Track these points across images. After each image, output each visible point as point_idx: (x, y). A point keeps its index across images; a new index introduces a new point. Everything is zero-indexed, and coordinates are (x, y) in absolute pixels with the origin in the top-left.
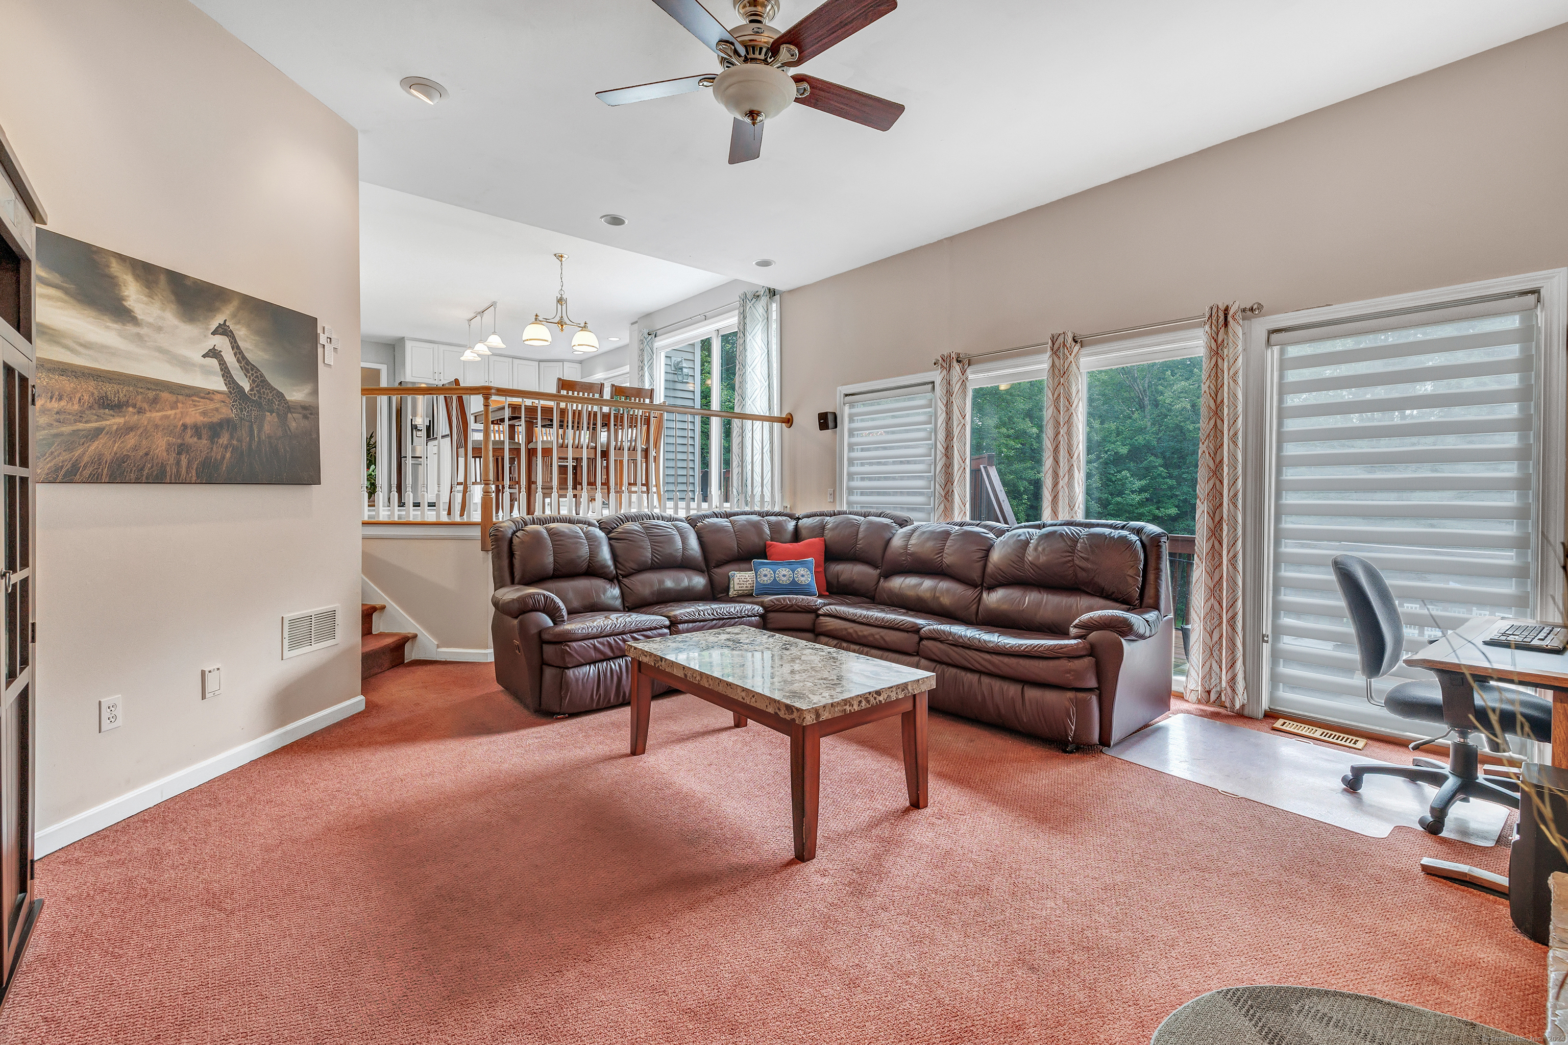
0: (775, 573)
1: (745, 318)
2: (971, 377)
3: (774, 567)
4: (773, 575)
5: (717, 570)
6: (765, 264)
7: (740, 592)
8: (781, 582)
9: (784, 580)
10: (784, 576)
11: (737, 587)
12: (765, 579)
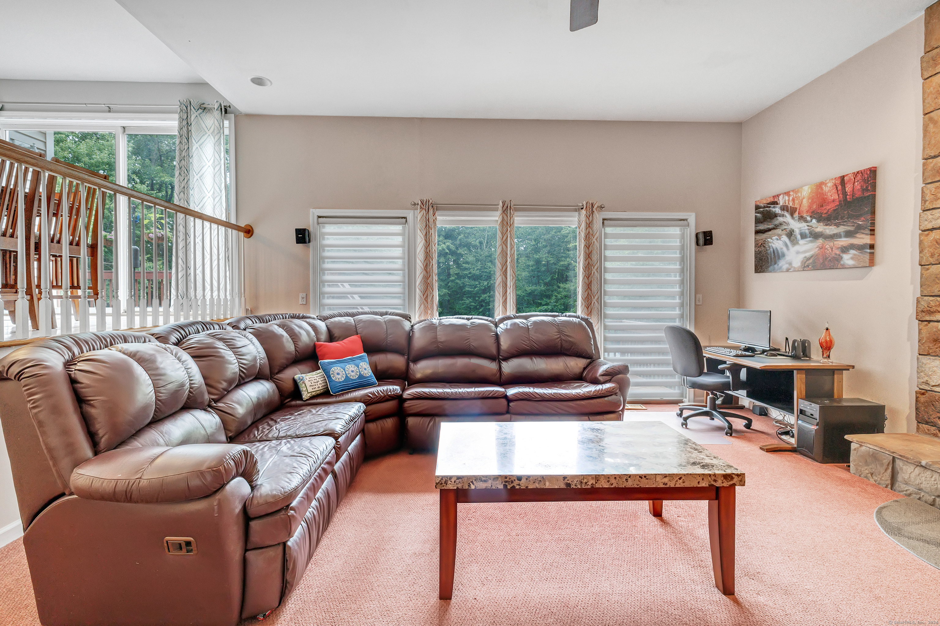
0: (344, 370)
1: (188, 125)
2: (439, 218)
3: (342, 365)
4: (344, 373)
5: (280, 376)
6: (258, 81)
7: (313, 393)
8: (352, 377)
9: (354, 376)
10: (352, 371)
11: (310, 389)
12: (339, 376)
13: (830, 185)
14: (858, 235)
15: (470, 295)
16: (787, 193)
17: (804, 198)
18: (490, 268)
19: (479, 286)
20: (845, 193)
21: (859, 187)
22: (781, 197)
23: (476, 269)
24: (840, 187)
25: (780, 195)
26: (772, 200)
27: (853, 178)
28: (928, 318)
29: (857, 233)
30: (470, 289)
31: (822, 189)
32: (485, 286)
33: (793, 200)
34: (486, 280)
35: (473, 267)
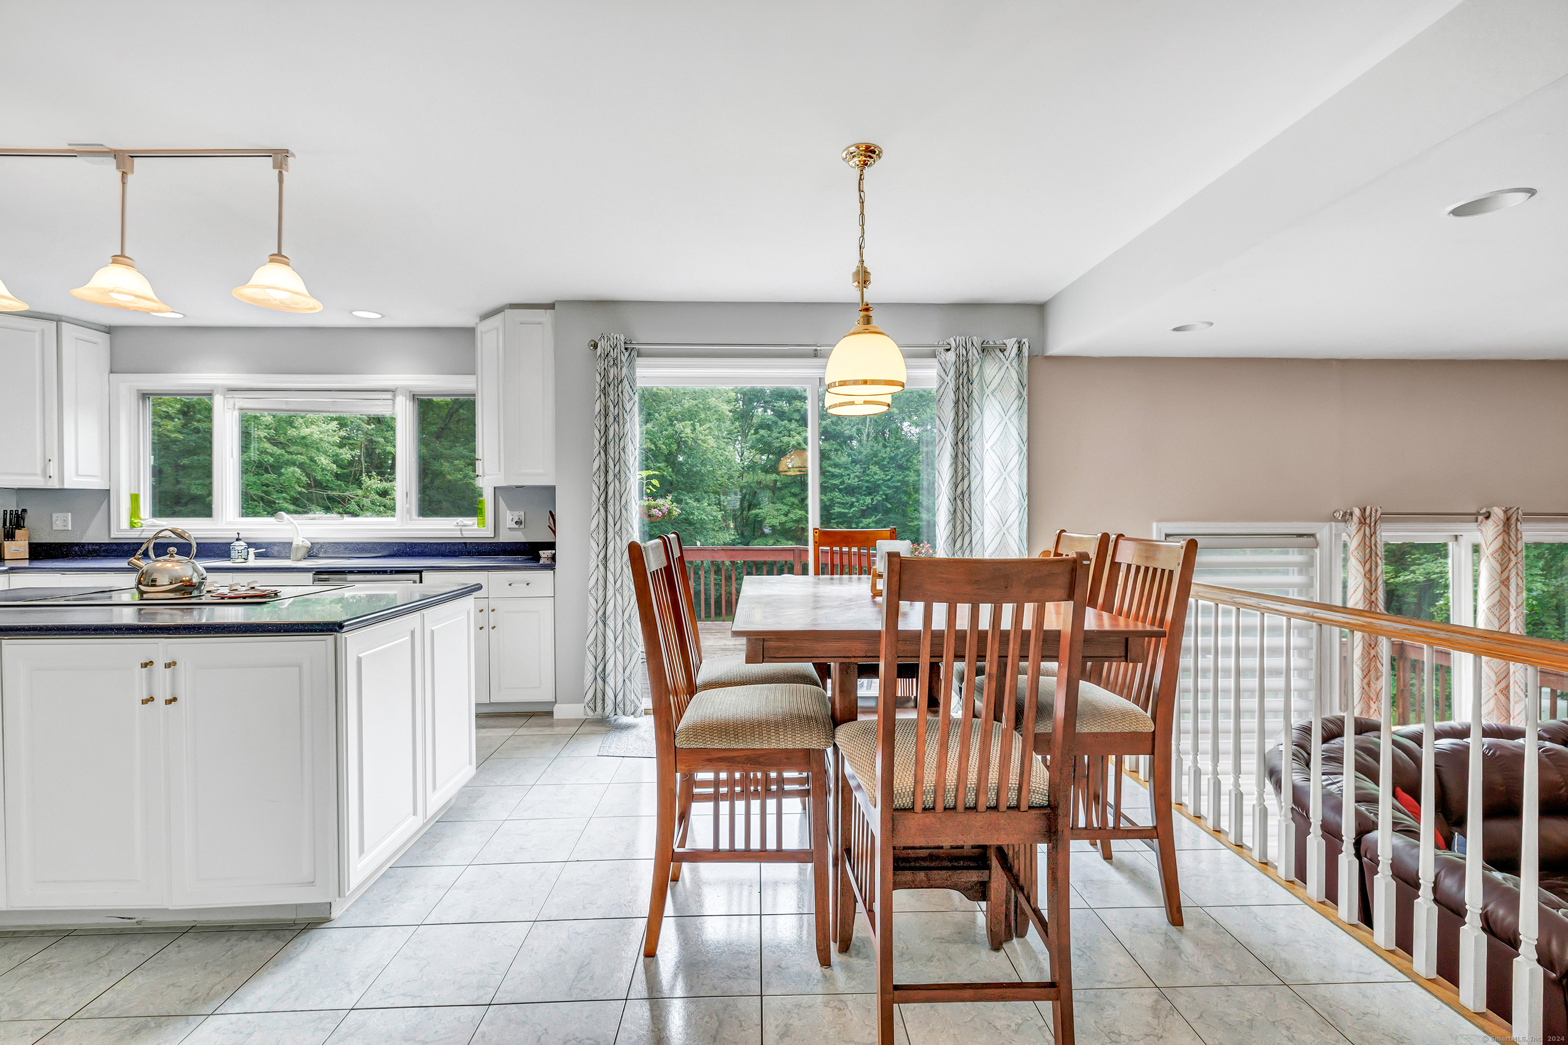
15: (841, 520)
18: (875, 474)
19: (857, 504)
23: (852, 476)
30: (843, 511)
32: (867, 505)
34: (870, 494)
35: (848, 472)
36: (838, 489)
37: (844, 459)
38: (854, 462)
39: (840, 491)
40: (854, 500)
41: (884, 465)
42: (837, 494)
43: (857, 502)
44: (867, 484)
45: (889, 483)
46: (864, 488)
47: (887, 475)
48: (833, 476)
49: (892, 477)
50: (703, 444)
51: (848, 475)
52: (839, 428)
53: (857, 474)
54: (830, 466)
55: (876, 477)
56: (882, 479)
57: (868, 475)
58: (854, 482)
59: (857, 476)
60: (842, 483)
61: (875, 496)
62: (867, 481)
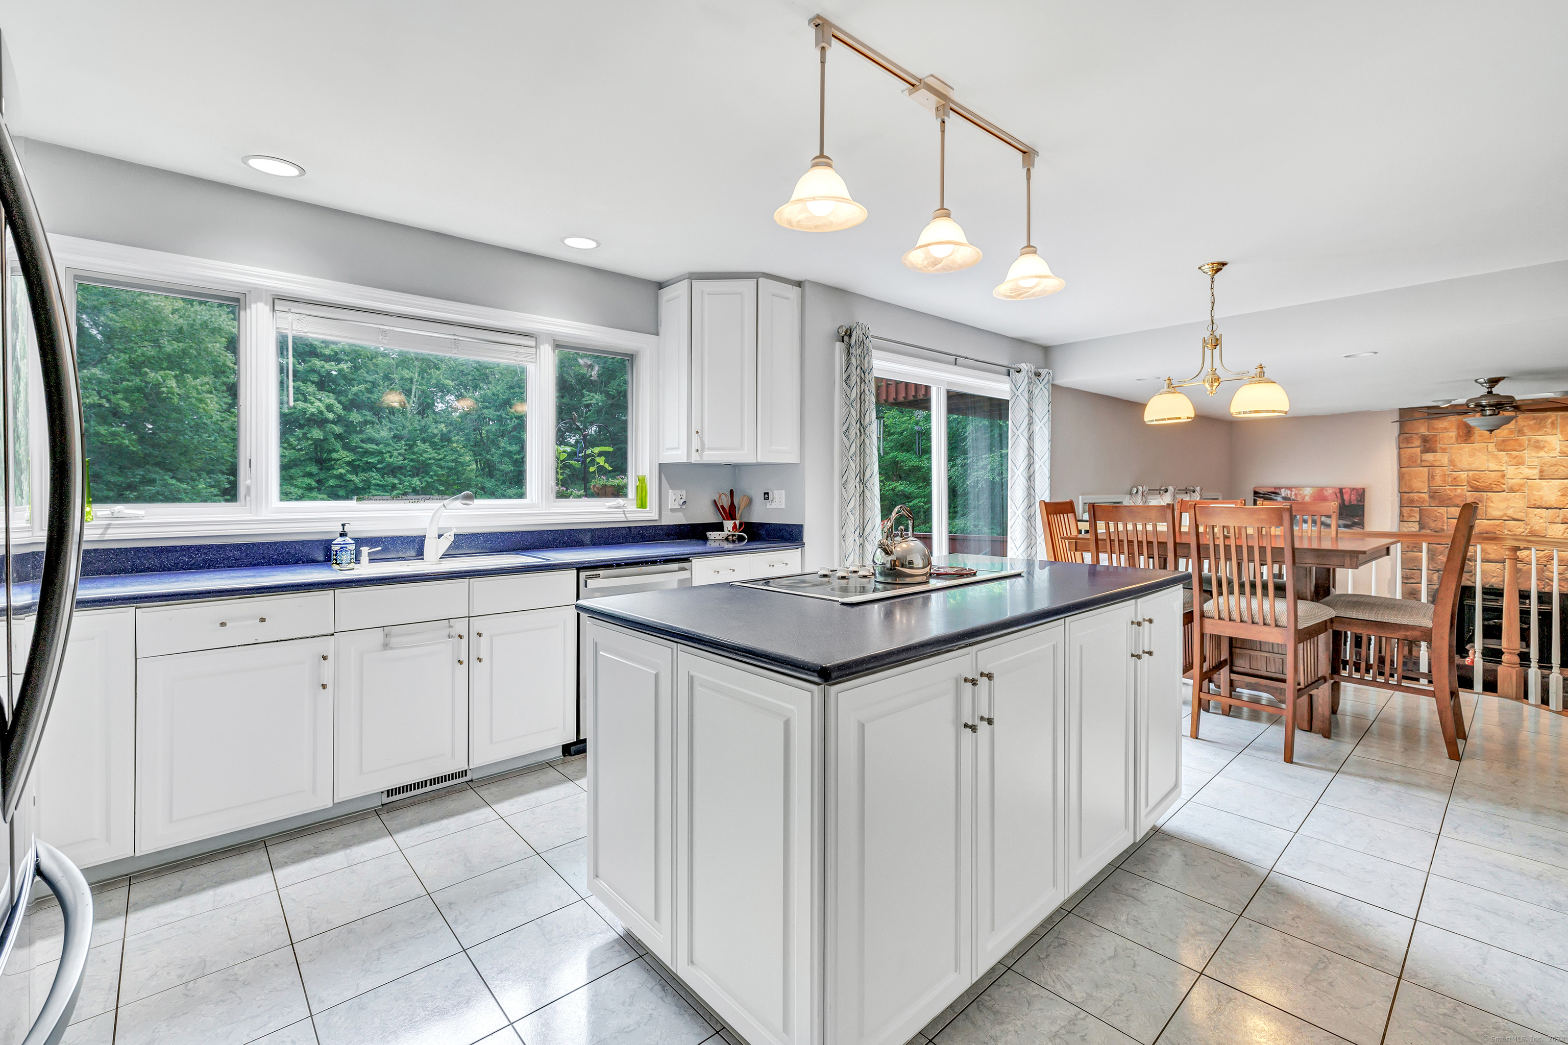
13: (1330, 491)
14: (1354, 528)
16: (1290, 488)
17: (1306, 496)
18: (424, 452)
20: (1343, 500)
21: (1354, 498)
22: (1283, 490)
23: (394, 454)
24: (1339, 495)
25: (1282, 488)
26: (1273, 490)
27: (1349, 491)
28: (1406, 582)
29: (1353, 526)
31: (1323, 493)
33: (1296, 495)
36: (375, 468)
37: (384, 434)
38: (397, 438)
39: (378, 470)
40: (396, 481)
41: (434, 442)
42: (374, 474)
43: (400, 484)
44: (412, 464)
45: (442, 463)
46: (408, 468)
47: (439, 454)
48: (367, 453)
49: (446, 456)
50: (198, 404)
51: (389, 452)
52: (374, 396)
53: (403, 451)
54: (362, 441)
55: (425, 455)
56: (434, 458)
57: (414, 453)
58: (397, 460)
59: (400, 454)
60: (379, 462)
61: (423, 477)
62: (412, 460)
